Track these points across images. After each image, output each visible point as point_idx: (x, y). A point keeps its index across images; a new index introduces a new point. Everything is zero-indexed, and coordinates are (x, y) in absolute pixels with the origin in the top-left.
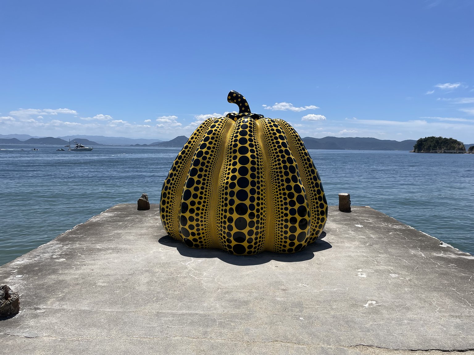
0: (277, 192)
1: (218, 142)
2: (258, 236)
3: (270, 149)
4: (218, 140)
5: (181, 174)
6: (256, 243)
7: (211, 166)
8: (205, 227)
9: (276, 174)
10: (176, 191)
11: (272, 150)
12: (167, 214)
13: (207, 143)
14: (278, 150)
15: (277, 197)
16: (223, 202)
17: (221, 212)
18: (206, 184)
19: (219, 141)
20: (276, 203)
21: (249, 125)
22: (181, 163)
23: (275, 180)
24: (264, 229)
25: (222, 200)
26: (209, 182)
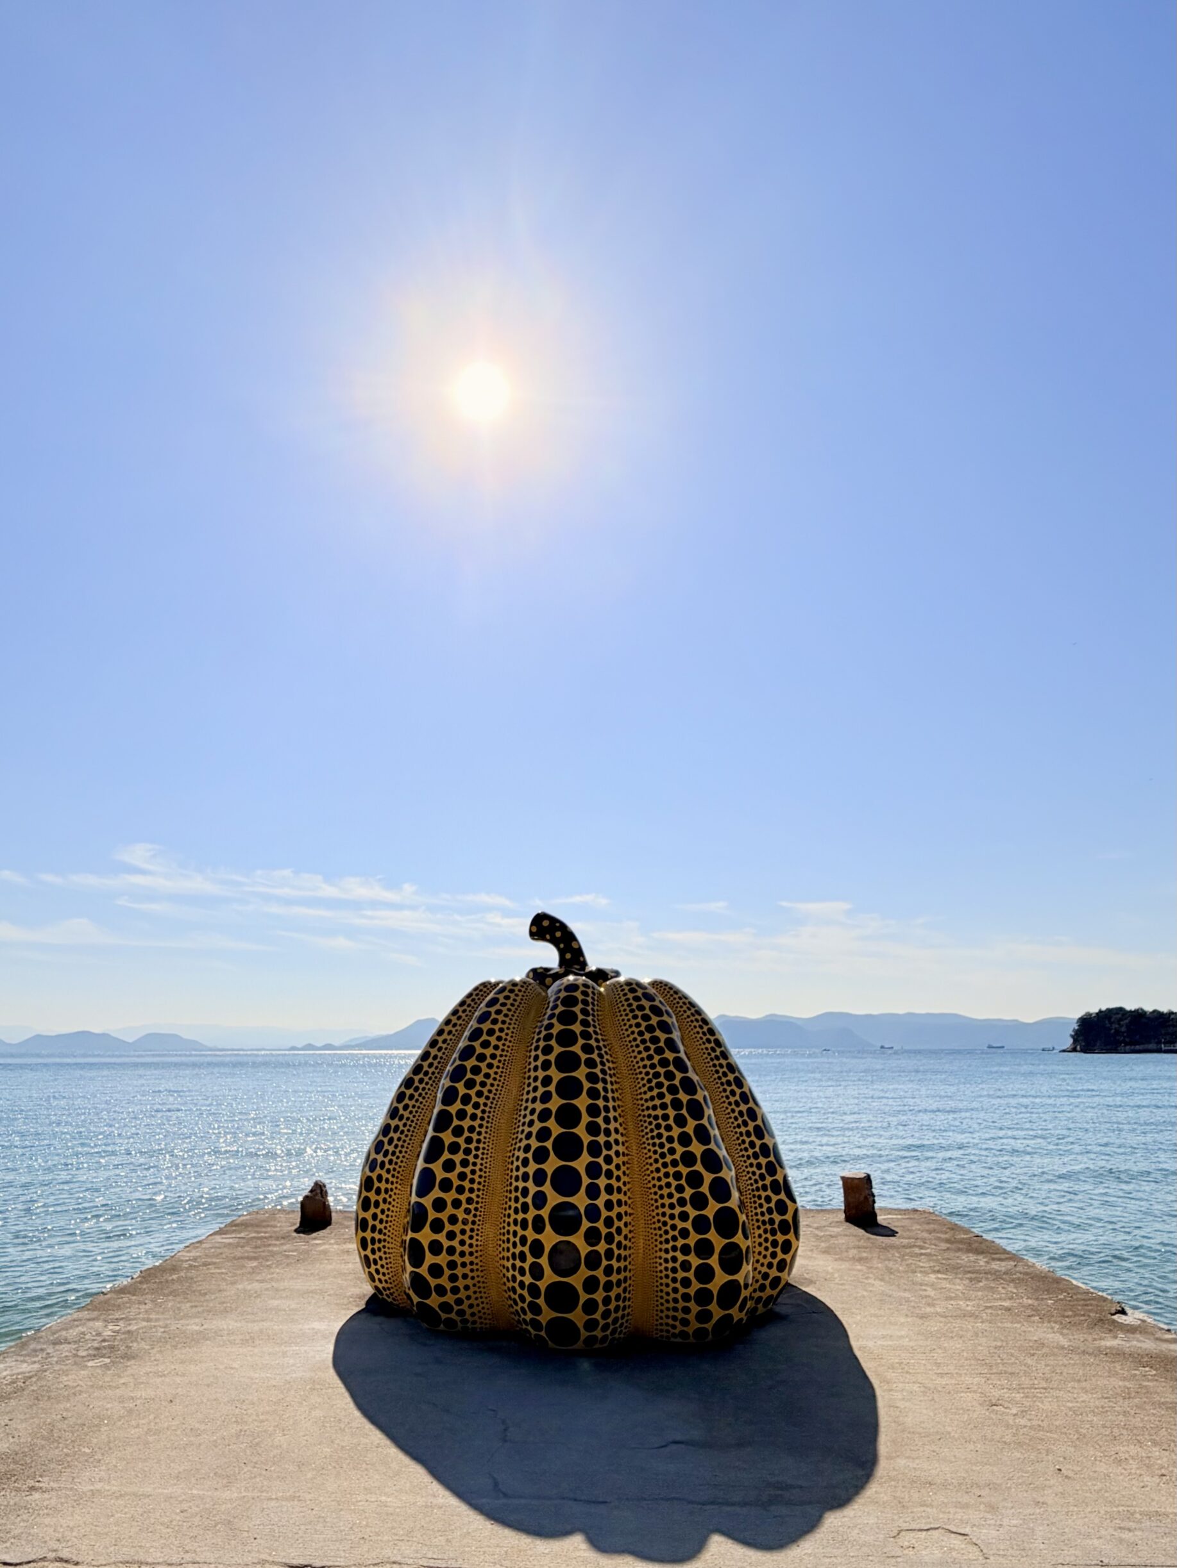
0: (658, 1170)
1: (503, 1042)
2: (613, 1294)
3: (635, 1057)
4: (504, 1037)
5: (410, 1126)
6: (606, 1314)
7: (485, 1105)
8: (472, 1271)
9: (654, 1123)
10: (399, 1172)
11: (642, 1059)
12: (374, 1235)
13: (477, 1044)
14: (657, 1058)
15: (658, 1184)
16: (517, 1200)
17: (512, 1228)
18: (474, 1152)
19: (506, 1040)
20: (656, 1201)
21: (580, 997)
22: (411, 1097)
23: (653, 1138)
24: (628, 1274)
25: (513, 1195)
26: (481, 1145)
